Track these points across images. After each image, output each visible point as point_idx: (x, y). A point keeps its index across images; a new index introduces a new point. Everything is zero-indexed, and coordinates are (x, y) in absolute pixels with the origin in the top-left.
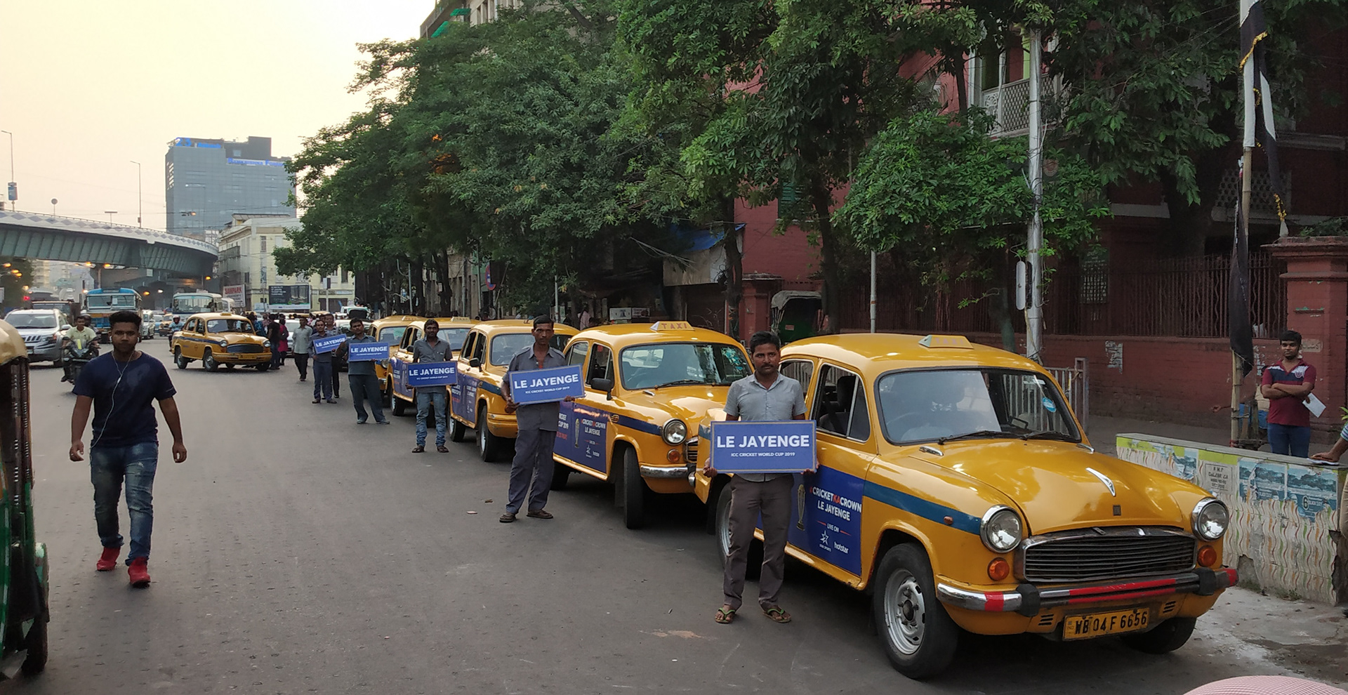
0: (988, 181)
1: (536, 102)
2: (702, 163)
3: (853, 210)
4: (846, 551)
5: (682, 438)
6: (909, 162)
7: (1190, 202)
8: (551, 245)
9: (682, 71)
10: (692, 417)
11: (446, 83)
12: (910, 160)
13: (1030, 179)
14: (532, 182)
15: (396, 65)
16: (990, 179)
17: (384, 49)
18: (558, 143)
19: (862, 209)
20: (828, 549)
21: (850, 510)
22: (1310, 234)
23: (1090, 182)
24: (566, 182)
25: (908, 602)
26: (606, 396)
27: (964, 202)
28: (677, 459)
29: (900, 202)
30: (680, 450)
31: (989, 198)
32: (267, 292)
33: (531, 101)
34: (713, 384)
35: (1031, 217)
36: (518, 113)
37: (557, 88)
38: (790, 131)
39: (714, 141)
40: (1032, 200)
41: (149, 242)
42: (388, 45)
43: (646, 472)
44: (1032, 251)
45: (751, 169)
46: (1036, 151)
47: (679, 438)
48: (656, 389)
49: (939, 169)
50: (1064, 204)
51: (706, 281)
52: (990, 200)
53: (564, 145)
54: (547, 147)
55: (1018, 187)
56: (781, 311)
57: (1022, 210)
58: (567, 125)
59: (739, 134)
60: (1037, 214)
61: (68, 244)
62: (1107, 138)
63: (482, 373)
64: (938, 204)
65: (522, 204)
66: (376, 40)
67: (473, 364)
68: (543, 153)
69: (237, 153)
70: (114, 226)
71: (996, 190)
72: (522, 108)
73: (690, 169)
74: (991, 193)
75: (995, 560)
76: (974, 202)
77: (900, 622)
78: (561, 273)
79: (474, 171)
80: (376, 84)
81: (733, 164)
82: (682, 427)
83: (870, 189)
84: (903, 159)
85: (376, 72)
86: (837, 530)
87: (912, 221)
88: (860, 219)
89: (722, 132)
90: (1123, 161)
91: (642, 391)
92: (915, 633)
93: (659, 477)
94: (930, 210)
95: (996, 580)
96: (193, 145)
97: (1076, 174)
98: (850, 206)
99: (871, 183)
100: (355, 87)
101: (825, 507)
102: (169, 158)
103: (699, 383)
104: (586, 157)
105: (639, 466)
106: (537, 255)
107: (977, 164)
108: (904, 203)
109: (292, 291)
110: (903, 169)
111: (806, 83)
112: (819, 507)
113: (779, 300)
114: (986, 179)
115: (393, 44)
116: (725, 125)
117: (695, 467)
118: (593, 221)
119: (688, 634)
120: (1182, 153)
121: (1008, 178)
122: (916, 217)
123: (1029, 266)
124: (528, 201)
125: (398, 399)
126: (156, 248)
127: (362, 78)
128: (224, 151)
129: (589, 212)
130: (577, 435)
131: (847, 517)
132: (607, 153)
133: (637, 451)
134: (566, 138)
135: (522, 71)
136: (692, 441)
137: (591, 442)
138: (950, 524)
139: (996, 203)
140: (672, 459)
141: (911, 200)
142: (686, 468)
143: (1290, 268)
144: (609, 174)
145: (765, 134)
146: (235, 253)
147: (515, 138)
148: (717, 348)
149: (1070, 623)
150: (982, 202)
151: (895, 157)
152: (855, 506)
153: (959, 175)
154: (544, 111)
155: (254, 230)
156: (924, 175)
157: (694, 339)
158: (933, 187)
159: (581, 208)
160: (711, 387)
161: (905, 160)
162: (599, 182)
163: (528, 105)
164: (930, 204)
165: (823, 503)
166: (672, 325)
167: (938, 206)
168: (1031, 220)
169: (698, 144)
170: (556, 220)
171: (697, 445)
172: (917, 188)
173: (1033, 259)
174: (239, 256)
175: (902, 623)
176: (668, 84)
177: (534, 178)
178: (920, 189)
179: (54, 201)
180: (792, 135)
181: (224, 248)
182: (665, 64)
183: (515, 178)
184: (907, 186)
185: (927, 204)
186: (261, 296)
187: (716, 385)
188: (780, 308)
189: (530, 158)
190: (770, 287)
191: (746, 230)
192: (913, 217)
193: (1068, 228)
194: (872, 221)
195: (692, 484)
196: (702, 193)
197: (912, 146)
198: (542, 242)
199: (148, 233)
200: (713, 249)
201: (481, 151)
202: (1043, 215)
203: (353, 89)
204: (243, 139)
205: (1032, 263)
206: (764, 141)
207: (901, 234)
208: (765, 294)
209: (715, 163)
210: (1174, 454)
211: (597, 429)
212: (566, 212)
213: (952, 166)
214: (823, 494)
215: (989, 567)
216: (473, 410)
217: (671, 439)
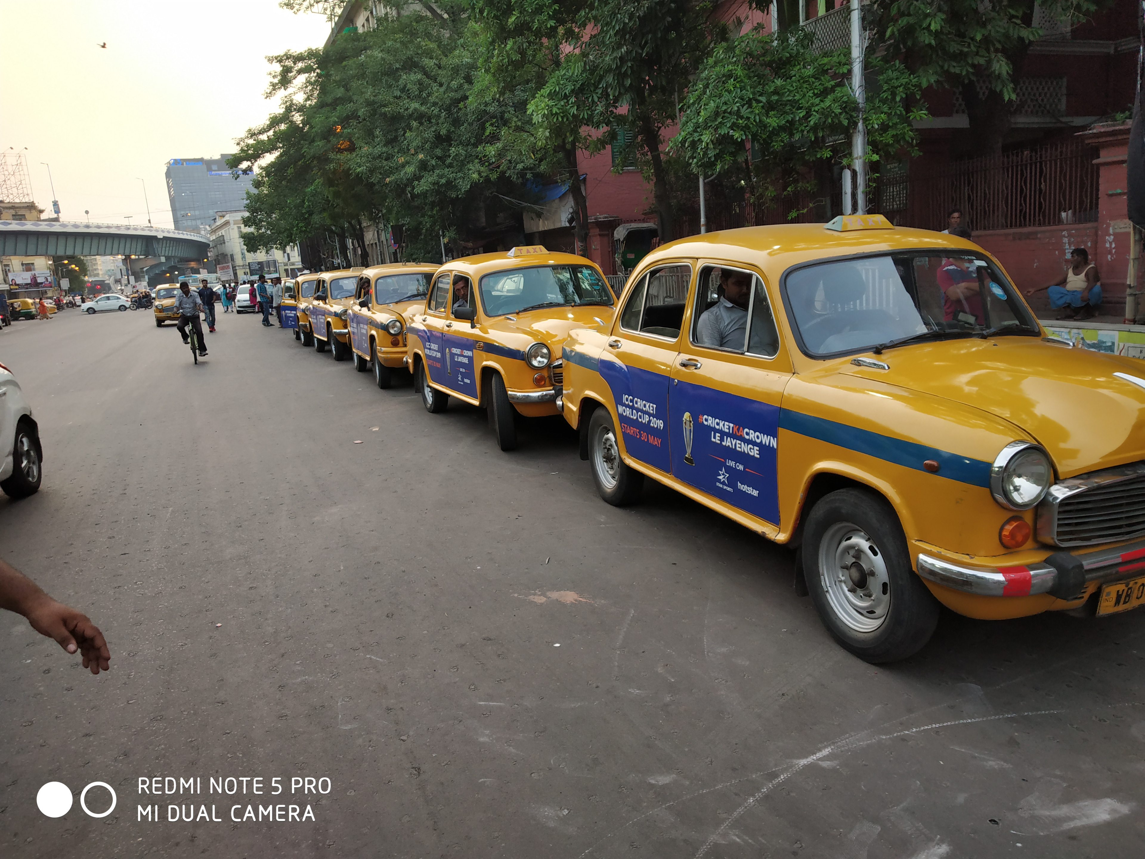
0: (813, 93)
1: (409, 86)
2: (546, 113)
3: (688, 137)
4: (755, 493)
5: (546, 361)
6: (737, 82)
7: (1006, 98)
8: (433, 204)
9: (521, 29)
10: (554, 340)
11: (338, 83)
12: (739, 80)
13: (853, 87)
14: (412, 154)
15: (300, 72)
16: (816, 91)
17: (288, 58)
18: (429, 120)
19: (696, 134)
20: (729, 489)
21: (760, 445)
22: (1126, 118)
23: (910, 86)
24: (438, 152)
25: (856, 565)
26: (470, 325)
27: (792, 116)
28: (543, 383)
29: (732, 120)
30: (545, 374)
31: (817, 110)
32: (248, 267)
33: (405, 86)
34: (573, 304)
35: (856, 124)
36: (396, 97)
37: (426, 74)
38: (623, 70)
39: (555, 90)
40: (856, 109)
41: (159, 237)
42: (290, 55)
43: (514, 397)
44: (857, 158)
45: (590, 113)
46: (858, 60)
47: (543, 362)
48: (518, 313)
49: (767, 87)
50: (885, 109)
51: (558, 225)
52: (817, 112)
53: (433, 121)
54: (421, 124)
55: (843, 96)
56: (623, 242)
57: (847, 119)
58: (435, 104)
59: (577, 81)
60: (861, 121)
61: (103, 242)
62: (927, 39)
63: (370, 312)
64: (768, 120)
65: (406, 173)
66: (281, 52)
67: (362, 305)
68: (418, 129)
69: (214, 167)
70: (132, 227)
71: (822, 101)
72: (398, 93)
73: (537, 118)
74: (817, 105)
75: (1008, 522)
76: (801, 115)
77: (846, 589)
78: (444, 228)
79: (366, 149)
80: (285, 89)
81: (574, 110)
82: (545, 351)
83: (702, 113)
84: (732, 80)
85: (285, 81)
86: (741, 467)
87: (744, 138)
88: (694, 145)
89: (562, 82)
90: (940, 63)
91: (503, 317)
92: (871, 606)
93: (527, 402)
94: (760, 127)
95: (1010, 548)
96: (183, 164)
97: (897, 79)
98: (683, 134)
99: (703, 107)
100: (270, 93)
101: (722, 440)
102: (168, 175)
103: (558, 305)
104: (453, 129)
105: (506, 392)
106: (423, 216)
107: (802, 78)
108: (735, 121)
109: (265, 266)
110: (732, 89)
111: (635, 21)
112: (713, 440)
113: (620, 233)
114: (812, 91)
115: (294, 54)
116: (565, 74)
117: (561, 390)
118: (463, 182)
119: (569, 597)
120: (997, 51)
121: (833, 90)
122: (747, 133)
123: (854, 174)
124: (410, 169)
125: (318, 340)
126: (165, 241)
127: (274, 85)
128: (205, 167)
129: (460, 175)
130: (448, 363)
131: (755, 452)
132: (469, 124)
133: (503, 377)
134: (435, 115)
135: (397, 61)
136: (556, 364)
137: (461, 370)
138: (932, 470)
139: (823, 114)
140: (538, 383)
141: (742, 118)
142: (553, 392)
143: (1102, 153)
144: (472, 142)
145: (601, 78)
146: (221, 241)
147: (395, 119)
148: (574, 269)
149: (1108, 594)
150: (808, 115)
151: (724, 79)
152: (766, 439)
153: (786, 90)
154: (416, 93)
155: (232, 222)
156: (754, 93)
157: (551, 262)
158: (761, 104)
159: (452, 173)
160: (571, 308)
161: (734, 80)
162: (465, 149)
163: (403, 90)
164: (760, 121)
165: (718, 435)
166: (528, 250)
167: (769, 123)
168: (855, 128)
169: (542, 96)
170: (434, 184)
171: (562, 367)
172: (747, 105)
173: (858, 166)
174: (224, 243)
175: (849, 591)
176: (510, 43)
177: (412, 151)
178: (750, 106)
179: (87, 212)
180: (625, 75)
181: (213, 237)
182: (506, 24)
183: (398, 153)
184: (738, 104)
185: (758, 121)
186: (244, 270)
187: (575, 306)
188: (621, 240)
189: (408, 134)
190: (610, 226)
191: (587, 180)
192: (745, 134)
193: (891, 132)
194: (707, 144)
195: (560, 409)
196: (548, 141)
197: (740, 66)
198: (425, 204)
199: (157, 231)
200: (562, 197)
201: (370, 134)
202: (867, 123)
203: (269, 95)
204: (217, 157)
205: (857, 170)
206: (601, 86)
207: (733, 154)
208: (607, 232)
209: (558, 112)
210: (1083, 339)
211: (465, 357)
212: (441, 176)
213: (779, 82)
214: (718, 424)
215: (1002, 529)
216: (366, 345)
217: (535, 363)
